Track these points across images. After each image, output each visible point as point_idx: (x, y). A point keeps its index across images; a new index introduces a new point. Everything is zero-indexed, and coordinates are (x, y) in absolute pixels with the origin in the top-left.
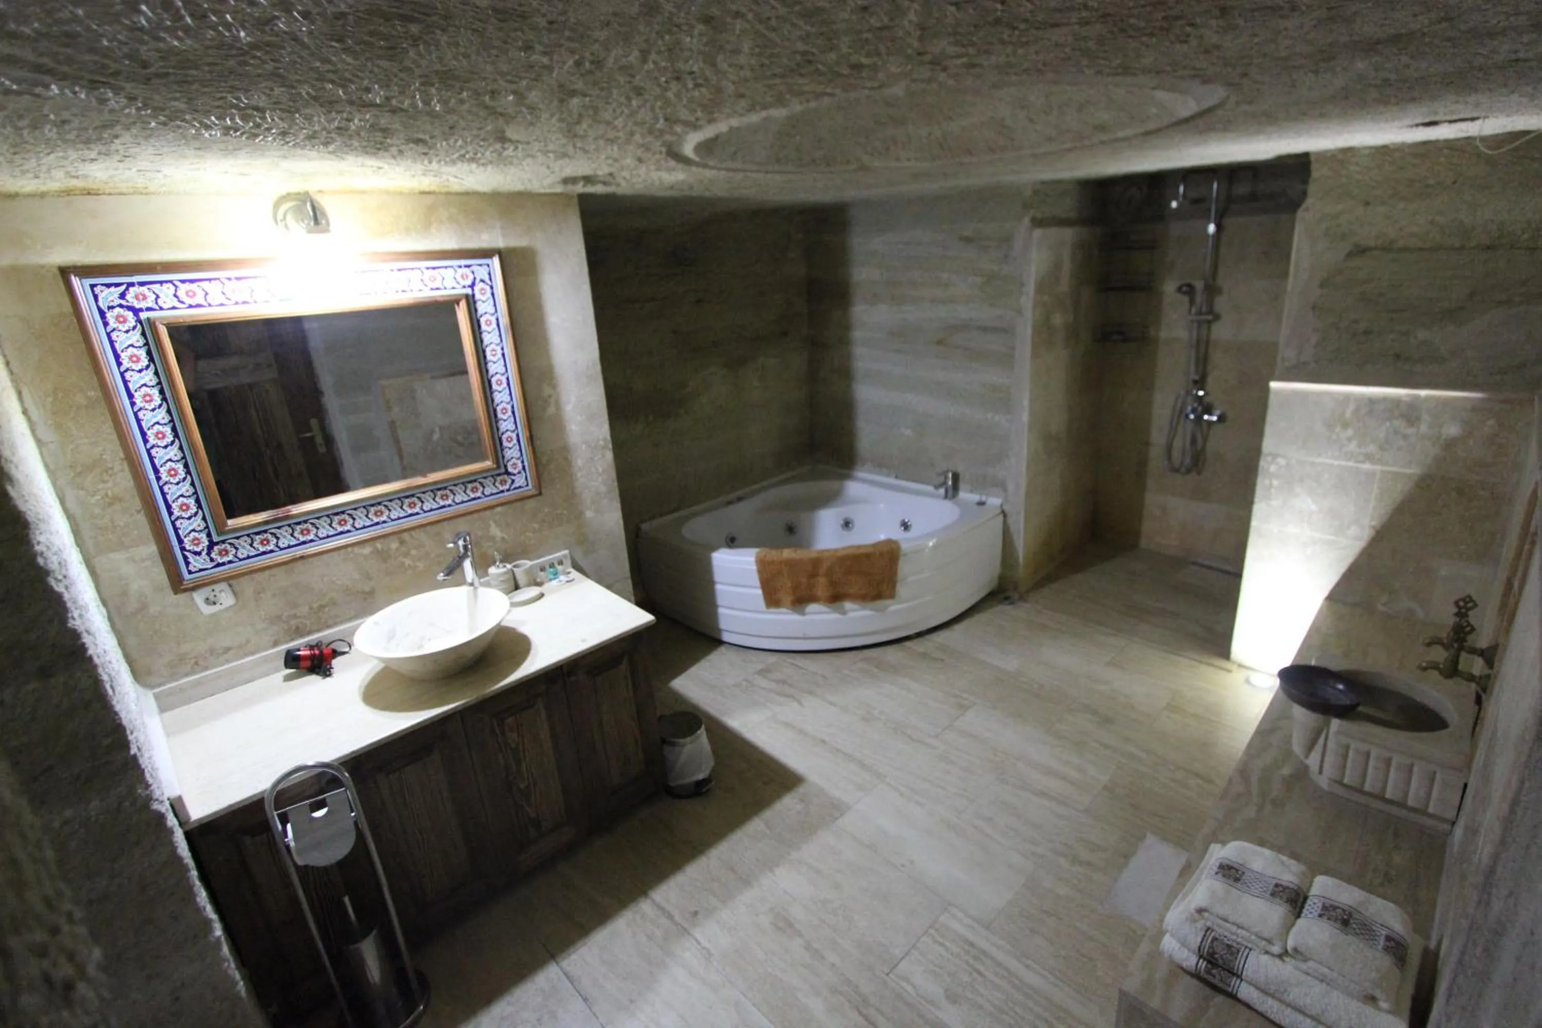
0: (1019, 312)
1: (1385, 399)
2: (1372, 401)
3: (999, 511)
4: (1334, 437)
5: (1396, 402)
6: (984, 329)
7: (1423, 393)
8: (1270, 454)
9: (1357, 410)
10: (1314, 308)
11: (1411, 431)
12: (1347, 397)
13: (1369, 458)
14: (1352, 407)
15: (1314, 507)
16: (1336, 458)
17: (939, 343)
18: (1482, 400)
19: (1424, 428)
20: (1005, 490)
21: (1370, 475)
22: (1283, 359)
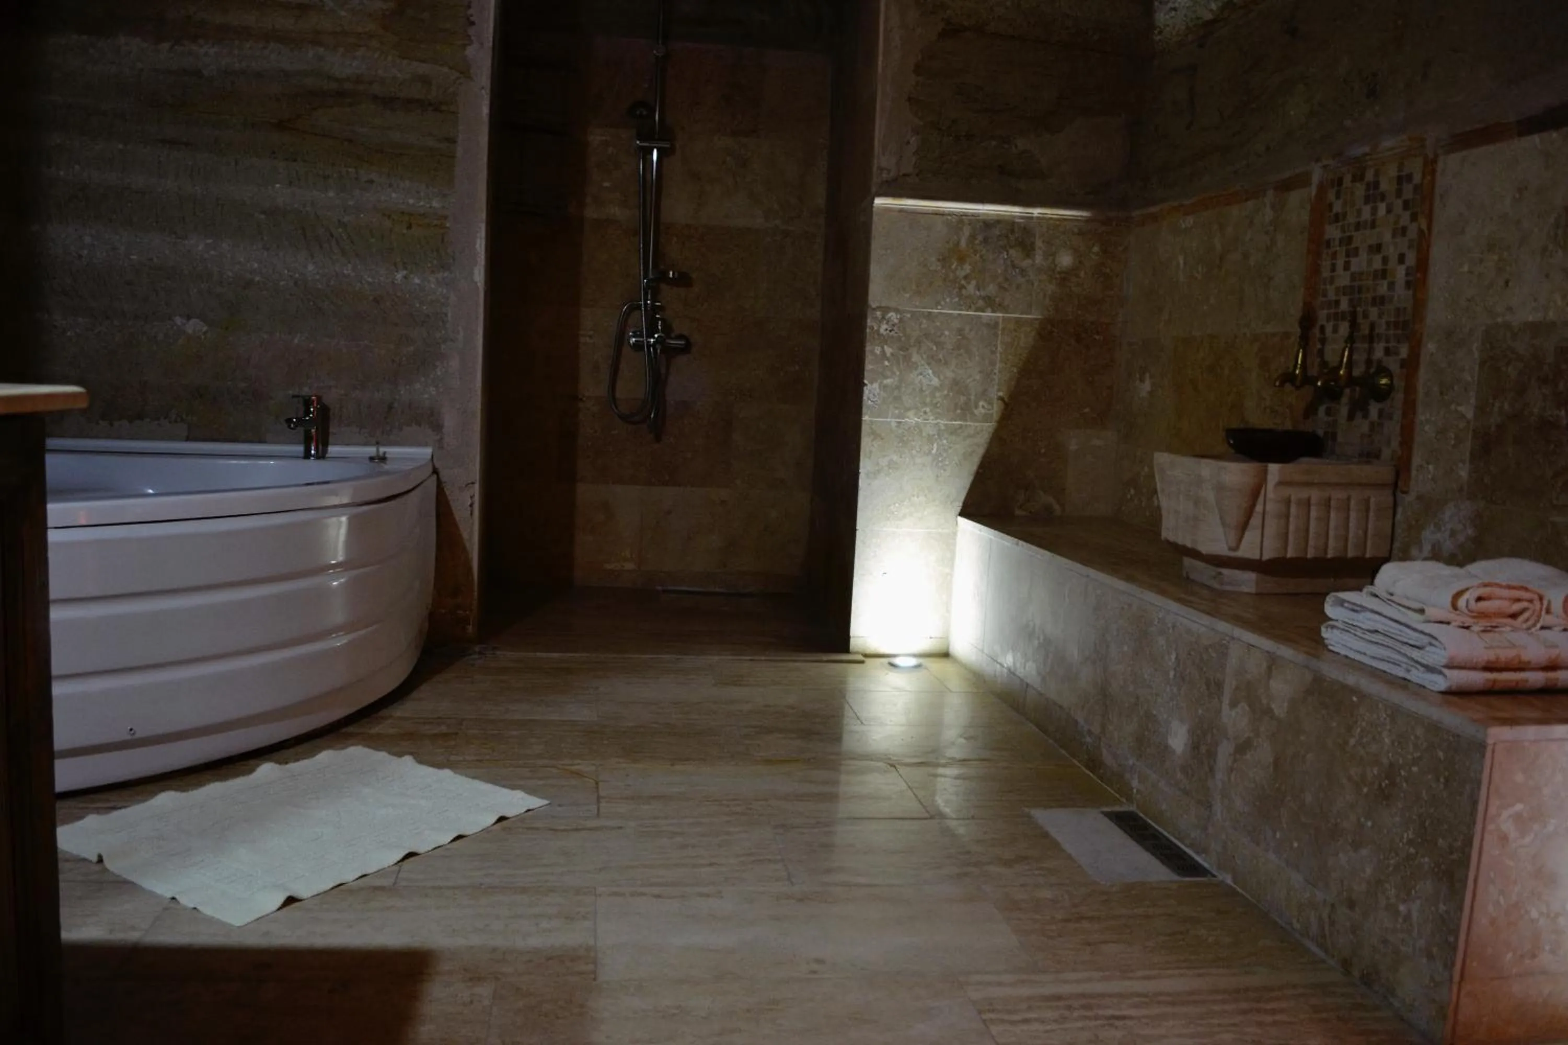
0: (465, 71)
1: (998, 221)
2: (988, 224)
3: (430, 470)
4: (951, 276)
5: (1009, 225)
6: (388, 102)
7: (1036, 212)
8: (879, 308)
9: (973, 237)
10: (909, 99)
11: (1027, 263)
12: (961, 218)
13: (990, 303)
14: (967, 231)
15: (935, 382)
16: (958, 306)
17: (281, 126)
18: (1088, 220)
19: (1039, 259)
20: (437, 427)
21: (993, 326)
22: (881, 169)
